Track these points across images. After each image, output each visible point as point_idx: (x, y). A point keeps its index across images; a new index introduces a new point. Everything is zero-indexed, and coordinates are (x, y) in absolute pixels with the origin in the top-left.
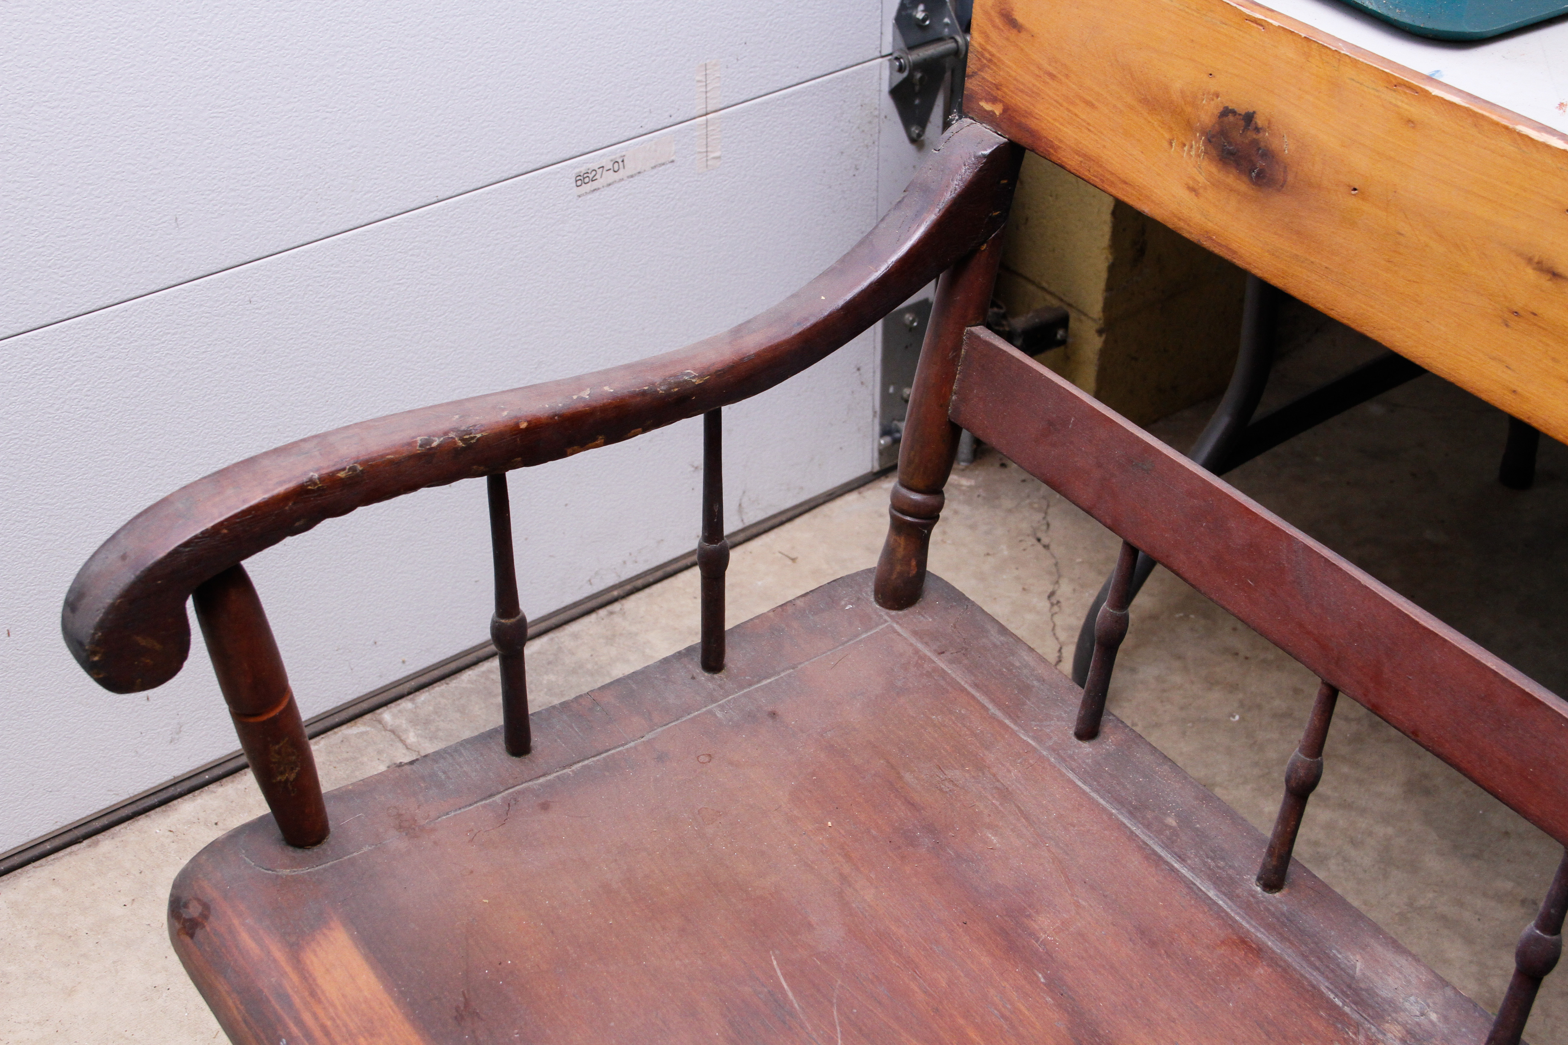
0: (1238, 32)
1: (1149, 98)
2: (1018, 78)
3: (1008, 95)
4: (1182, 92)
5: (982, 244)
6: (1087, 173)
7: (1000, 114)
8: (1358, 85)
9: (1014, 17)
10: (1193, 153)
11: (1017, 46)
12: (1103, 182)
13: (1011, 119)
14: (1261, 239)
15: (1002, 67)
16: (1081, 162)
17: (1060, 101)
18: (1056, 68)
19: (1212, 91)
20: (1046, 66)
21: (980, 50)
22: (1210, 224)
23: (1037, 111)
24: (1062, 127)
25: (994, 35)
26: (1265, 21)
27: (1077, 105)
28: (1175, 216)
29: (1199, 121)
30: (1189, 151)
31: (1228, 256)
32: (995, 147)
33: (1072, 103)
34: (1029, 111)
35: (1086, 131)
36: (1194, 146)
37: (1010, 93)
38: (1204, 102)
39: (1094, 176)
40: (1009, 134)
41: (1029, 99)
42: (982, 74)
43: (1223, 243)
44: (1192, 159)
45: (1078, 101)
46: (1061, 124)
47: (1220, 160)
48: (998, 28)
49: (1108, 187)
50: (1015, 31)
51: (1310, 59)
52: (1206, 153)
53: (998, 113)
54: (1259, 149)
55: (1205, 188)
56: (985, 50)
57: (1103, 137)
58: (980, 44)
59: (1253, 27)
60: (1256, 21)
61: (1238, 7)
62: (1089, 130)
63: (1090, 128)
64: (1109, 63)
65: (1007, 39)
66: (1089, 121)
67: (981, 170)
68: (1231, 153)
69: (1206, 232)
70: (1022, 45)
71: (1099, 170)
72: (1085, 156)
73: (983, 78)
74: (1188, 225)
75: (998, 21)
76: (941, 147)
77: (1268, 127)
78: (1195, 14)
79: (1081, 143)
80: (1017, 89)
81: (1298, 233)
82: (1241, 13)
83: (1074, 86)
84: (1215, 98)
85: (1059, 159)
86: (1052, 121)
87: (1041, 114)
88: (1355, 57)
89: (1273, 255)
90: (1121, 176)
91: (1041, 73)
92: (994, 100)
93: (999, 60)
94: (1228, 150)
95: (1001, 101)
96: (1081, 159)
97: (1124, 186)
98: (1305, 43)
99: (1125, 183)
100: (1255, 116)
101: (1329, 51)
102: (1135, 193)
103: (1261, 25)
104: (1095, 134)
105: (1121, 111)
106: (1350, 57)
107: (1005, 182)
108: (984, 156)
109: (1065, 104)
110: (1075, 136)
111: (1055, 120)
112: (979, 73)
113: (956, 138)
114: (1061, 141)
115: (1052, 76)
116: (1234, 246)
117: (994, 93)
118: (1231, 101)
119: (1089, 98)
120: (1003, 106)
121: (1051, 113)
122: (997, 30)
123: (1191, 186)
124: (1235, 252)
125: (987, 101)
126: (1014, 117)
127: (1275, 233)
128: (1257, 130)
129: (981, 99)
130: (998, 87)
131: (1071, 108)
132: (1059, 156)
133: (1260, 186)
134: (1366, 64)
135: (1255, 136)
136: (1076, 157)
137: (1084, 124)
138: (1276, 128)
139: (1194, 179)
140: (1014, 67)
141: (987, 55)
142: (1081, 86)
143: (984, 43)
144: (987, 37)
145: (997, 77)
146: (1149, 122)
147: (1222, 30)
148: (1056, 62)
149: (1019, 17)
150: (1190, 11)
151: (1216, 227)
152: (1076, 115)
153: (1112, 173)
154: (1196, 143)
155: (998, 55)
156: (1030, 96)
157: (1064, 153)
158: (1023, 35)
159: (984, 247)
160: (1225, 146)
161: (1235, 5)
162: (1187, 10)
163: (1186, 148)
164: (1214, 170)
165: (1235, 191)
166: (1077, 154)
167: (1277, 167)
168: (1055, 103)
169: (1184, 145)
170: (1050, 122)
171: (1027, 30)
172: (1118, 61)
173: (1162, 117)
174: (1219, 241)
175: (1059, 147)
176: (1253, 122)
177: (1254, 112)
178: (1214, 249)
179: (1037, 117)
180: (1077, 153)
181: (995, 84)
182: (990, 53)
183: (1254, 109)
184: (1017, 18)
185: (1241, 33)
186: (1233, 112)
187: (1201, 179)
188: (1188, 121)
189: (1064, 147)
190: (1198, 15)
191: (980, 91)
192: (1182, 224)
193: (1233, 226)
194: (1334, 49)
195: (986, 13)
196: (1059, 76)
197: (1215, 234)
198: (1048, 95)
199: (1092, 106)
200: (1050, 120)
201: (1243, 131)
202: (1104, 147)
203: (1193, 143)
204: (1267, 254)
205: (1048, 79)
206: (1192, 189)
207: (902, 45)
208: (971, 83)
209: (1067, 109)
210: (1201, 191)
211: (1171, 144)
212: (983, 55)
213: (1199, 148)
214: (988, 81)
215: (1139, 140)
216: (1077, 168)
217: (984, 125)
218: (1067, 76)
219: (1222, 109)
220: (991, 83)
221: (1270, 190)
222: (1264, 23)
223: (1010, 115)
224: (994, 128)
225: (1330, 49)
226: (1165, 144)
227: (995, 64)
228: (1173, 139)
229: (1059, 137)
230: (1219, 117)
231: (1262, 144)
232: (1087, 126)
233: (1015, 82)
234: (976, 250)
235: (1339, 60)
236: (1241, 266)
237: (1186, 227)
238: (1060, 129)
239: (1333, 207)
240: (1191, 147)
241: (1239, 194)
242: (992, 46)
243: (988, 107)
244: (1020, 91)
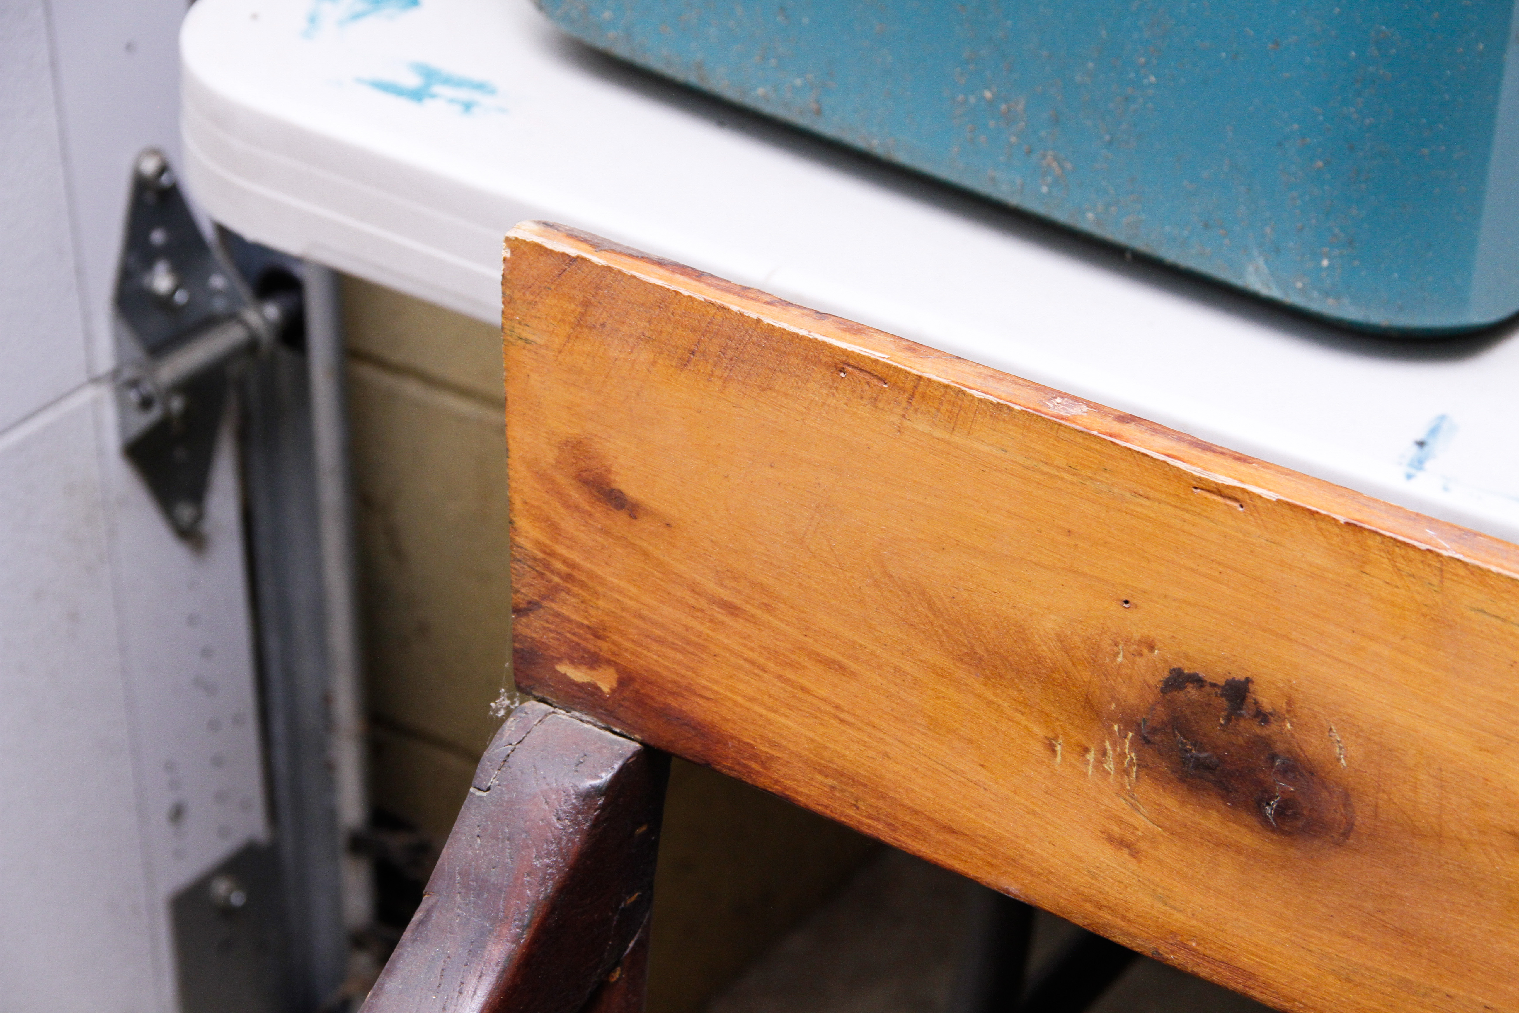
0: (1179, 512)
1: (980, 651)
2: (646, 612)
3: (626, 650)
4: (1060, 638)
5: (612, 969)
6: (851, 812)
7: (613, 691)
8: (1498, 622)
9: (615, 486)
10: (1110, 765)
11: (633, 546)
12: (895, 829)
13: (641, 702)
14: (1313, 948)
15: (601, 589)
16: (833, 788)
17: (762, 661)
18: (739, 592)
19: (1137, 636)
20: (710, 586)
21: (540, 555)
22: (1180, 917)
23: (704, 682)
24: (772, 716)
25: (569, 523)
26: (1244, 491)
27: (805, 667)
28: (1087, 899)
29: (1113, 698)
30: (1099, 762)
31: (1237, 984)
32: (617, 767)
33: (792, 665)
34: (684, 682)
35: (835, 723)
36: (1110, 752)
37: (629, 645)
38: (1120, 659)
39: (870, 817)
40: (641, 731)
41: (679, 656)
42: (553, 605)
43: (1218, 957)
44: (1111, 779)
45: (804, 661)
46: (771, 709)
47: (1182, 780)
48: (577, 508)
49: (909, 842)
50: (622, 517)
51: (1368, 568)
52: (1142, 765)
53: (606, 688)
54: (1273, 757)
55: (1153, 841)
56: (553, 554)
57: (880, 735)
58: (538, 544)
59: (1217, 503)
60: (1219, 491)
61: (1170, 461)
62: (842, 721)
63: (844, 716)
64: (868, 580)
65: (606, 532)
66: (838, 701)
67: (596, 823)
68: (1202, 766)
69: (1172, 932)
70: (645, 545)
71: (880, 804)
72: (840, 774)
73: (557, 615)
74: (1124, 918)
75: (576, 495)
76: (493, 782)
77: (1288, 711)
78: (1066, 476)
79: (825, 748)
80: (648, 636)
81: (1400, 933)
82: (1180, 474)
83: (789, 629)
84: (1145, 651)
85: (777, 782)
86: (748, 704)
87: (716, 688)
88: (1478, 563)
89: (1348, 980)
90: (937, 816)
91: (703, 603)
92: (594, 661)
93: (591, 575)
94: (1197, 759)
95: (609, 662)
96: (830, 781)
97: (950, 838)
98: (1349, 535)
99: (952, 831)
100: (1252, 687)
101: (1411, 553)
102: (978, 851)
103: (1236, 500)
104: (859, 729)
105: (915, 681)
106: (1465, 565)
107: (644, 828)
108: (597, 791)
109: (771, 665)
110: (811, 735)
111: (751, 700)
112: (545, 603)
113: (520, 758)
114: (773, 744)
115: (732, 609)
116: (1245, 961)
117: (590, 646)
118: (1187, 657)
119: (832, 654)
120: (617, 671)
121: (741, 686)
122: (577, 514)
123: (1117, 836)
124: (1251, 976)
125: (572, 662)
126: (646, 695)
127: (1346, 935)
128: (1262, 716)
129: (560, 660)
130: (598, 633)
131: (790, 674)
132: (775, 776)
133: (1288, 834)
134: (1508, 578)
135: (1258, 730)
136: (820, 778)
137: (829, 709)
138: (1306, 711)
139: (1120, 821)
140: (633, 590)
141: (559, 566)
142: (807, 628)
143: (548, 542)
144: (554, 529)
145: (592, 611)
146: (990, 702)
147: (1139, 509)
148: (735, 579)
149: (632, 490)
150: (1053, 471)
151: (1193, 922)
152: (803, 689)
153: (915, 812)
154: (1114, 745)
155: (586, 565)
156: (684, 652)
157: (784, 770)
158: (644, 524)
159: (616, 975)
160: (1186, 751)
161: (1162, 458)
162: (1045, 468)
163: (1091, 757)
164: (1170, 802)
165: (1228, 846)
166: (820, 772)
167: (1325, 794)
168: (747, 666)
169: (1086, 750)
170: (741, 706)
171: (651, 514)
172: (890, 576)
173: (1021, 691)
174: (1208, 952)
175: (772, 758)
176: (1250, 700)
177: (1248, 680)
178: (1196, 969)
179: (708, 694)
180: (823, 771)
181: (589, 627)
182: (565, 561)
183: (1249, 674)
184: (623, 487)
185: (1187, 516)
186: (1197, 681)
187: (1141, 821)
188: (1088, 701)
189: (785, 756)
190: (1075, 479)
191: (552, 642)
192: (1107, 917)
193: (1238, 919)
194: (1423, 547)
195: (542, 477)
196: (747, 607)
197: (1193, 937)
198: (726, 648)
199: (842, 669)
200: (739, 699)
201: (1228, 719)
202: (886, 755)
203: (1107, 744)
204: (1330, 979)
205: (721, 615)
206: (1121, 843)
207: (135, 351)
208: (527, 626)
209: (780, 677)
210: (1143, 845)
211: (1052, 748)
212: (547, 566)
213: (1123, 755)
214: (570, 621)
215: (970, 741)
216: (825, 801)
217: (577, 714)
218: (768, 608)
219: (1166, 674)
220: (581, 625)
221: (1317, 843)
222: (1239, 496)
223: (637, 692)
224: (601, 720)
225: (1413, 547)
226: (1038, 748)
227: (583, 585)
228: (1056, 738)
229: (770, 735)
230: (1164, 691)
231: (1280, 747)
232: (833, 711)
233: (637, 622)
234: (603, 986)
235: (1441, 570)
236: (1270, 1004)
237: (1119, 922)
238: (768, 720)
239: (1482, 880)
240: (1104, 753)
241: (1239, 852)
242: (569, 547)
243: (578, 675)
244: (654, 640)
